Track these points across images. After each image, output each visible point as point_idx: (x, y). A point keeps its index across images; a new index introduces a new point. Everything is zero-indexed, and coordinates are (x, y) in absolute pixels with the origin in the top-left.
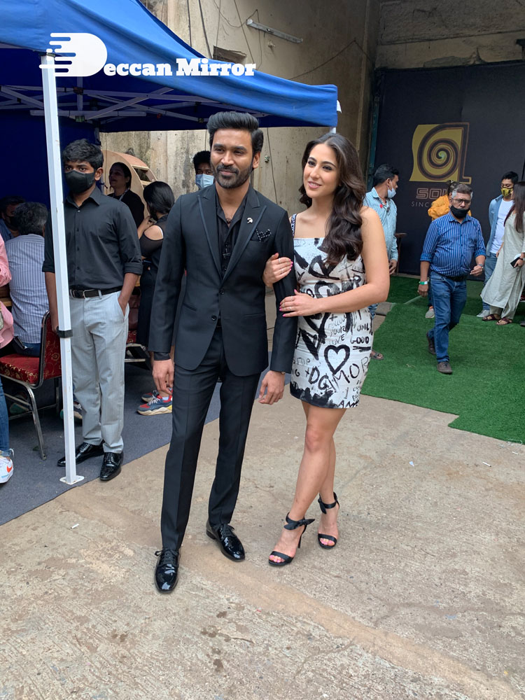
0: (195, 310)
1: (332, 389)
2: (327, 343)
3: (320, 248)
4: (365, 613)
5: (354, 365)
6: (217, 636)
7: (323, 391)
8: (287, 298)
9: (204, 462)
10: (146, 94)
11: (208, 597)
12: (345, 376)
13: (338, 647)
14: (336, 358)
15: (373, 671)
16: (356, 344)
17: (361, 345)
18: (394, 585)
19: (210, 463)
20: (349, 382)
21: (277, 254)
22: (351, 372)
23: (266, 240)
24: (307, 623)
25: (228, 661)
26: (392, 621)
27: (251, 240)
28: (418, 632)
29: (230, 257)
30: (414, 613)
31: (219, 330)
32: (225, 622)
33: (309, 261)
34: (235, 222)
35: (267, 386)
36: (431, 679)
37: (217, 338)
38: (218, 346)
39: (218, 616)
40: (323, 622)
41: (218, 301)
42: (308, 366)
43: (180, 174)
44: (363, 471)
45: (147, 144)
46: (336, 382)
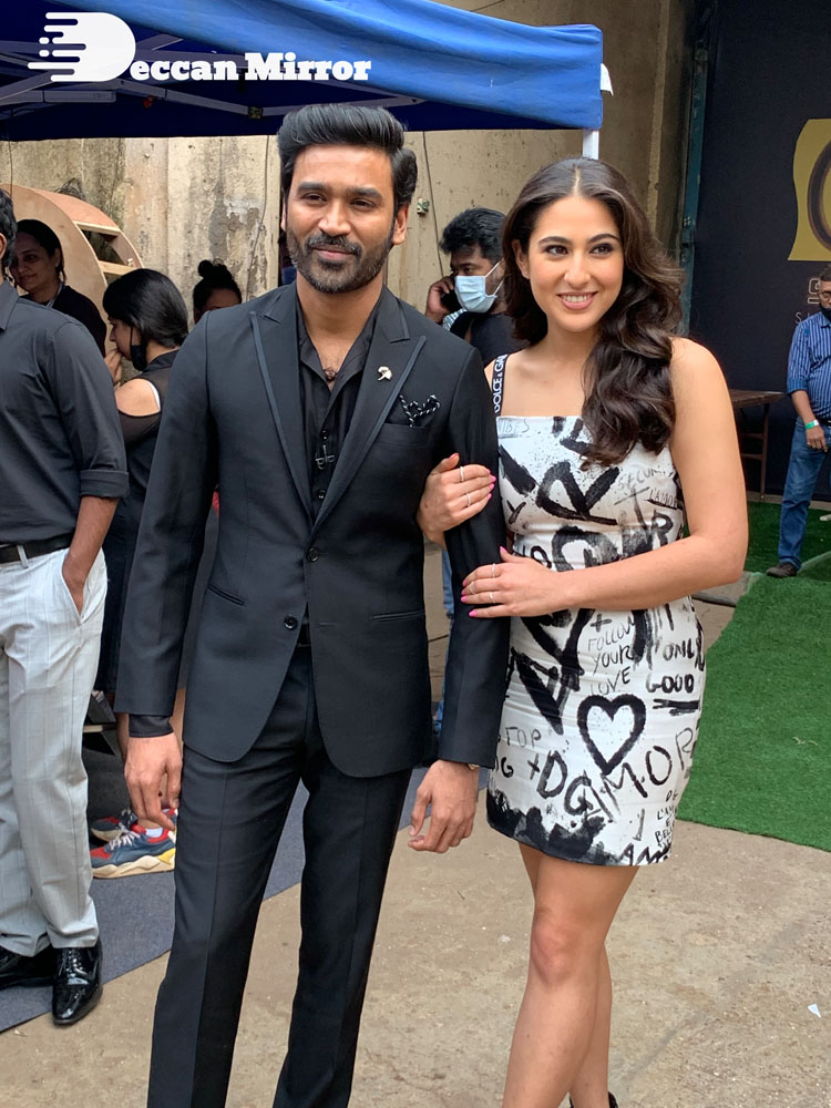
0: (241, 602)
1: (602, 814)
2: (586, 691)
3: (569, 443)
5: (658, 749)
7: (578, 819)
9: (257, 1009)
12: (634, 778)
14: (610, 731)
16: (660, 694)
17: (674, 696)
19: (272, 1010)
20: (645, 795)
21: (455, 457)
22: (650, 770)
23: (426, 421)
27: (388, 421)
29: (333, 466)
33: (538, 475)
34: (347, 378)
35: (430, 801)
37: (298, 674)
38: (302, 697)
41: (302, 578)
42: (537, 750)
43: (202, 245)
44: (684, 1032)
45: (117, 169)
46: (611, 795)
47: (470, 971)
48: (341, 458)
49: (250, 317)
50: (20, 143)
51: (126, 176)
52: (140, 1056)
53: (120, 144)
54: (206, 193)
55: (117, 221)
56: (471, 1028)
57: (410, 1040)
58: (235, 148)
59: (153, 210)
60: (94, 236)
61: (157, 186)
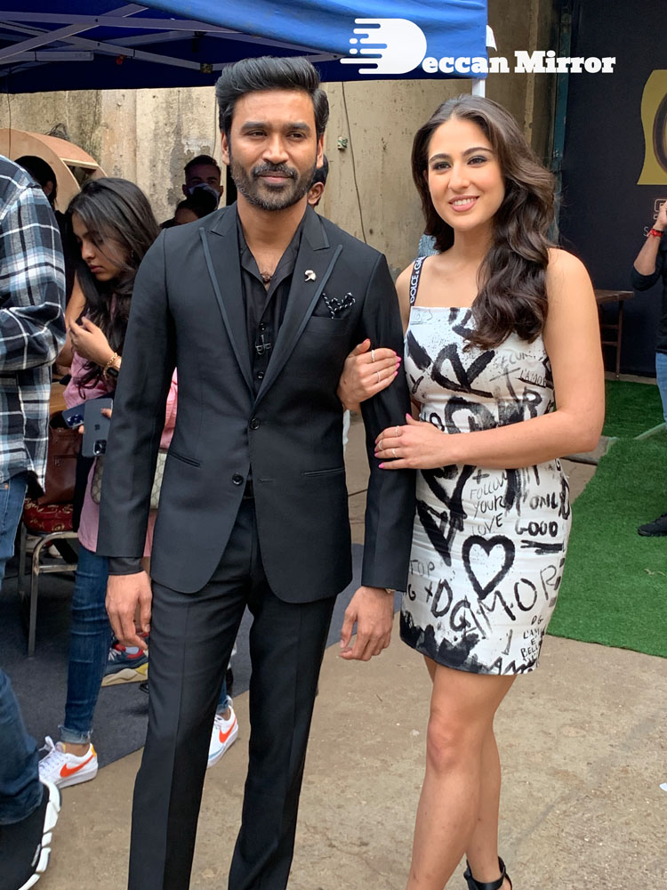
0: (197, 465)
1: (477, 632)
2: (468, 531)
3: (458, 330)
5: (525, 581)
7: (459, 634)
8: (388, 431)
9: (218, 791)
10: (96, 17)
12: (504, 604)
14: (487, 564)
16: (526, 537)
17: (539, 538)
19: (229, 792)
20: (513, 618)
21: (367, 342)
22: (517, 597)
23: (345, 314)
27: (314, 314)
29: (270, 352)
31: (248, 506)
33: (433, 355)
34: (279, 280)
35: (356, 620)
37: (245, 521)
38: (246, 539)
42: (431, 578)
43: (163, 177)
44: (560, 806)
45: (95, 115)
46: (485, 617)
47: (388, 758)
48: (277, 345)
49: (199, 232)
50: (17, 95)
51: (103, 121)
52: (123, 831)
53: (97, 95)
54: (168, 134)
55: (96, 158)
56: (388, 805)
57: (340, 815)
58: (190, 97)
59: (125, 148)
60: (76, 170)
61: (127, 128)
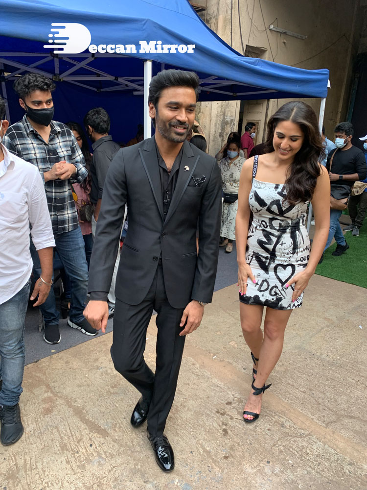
0: (137, 251)
1: (282, 296)
2: (277, 263)
3: (280, 194)
4: (320, 417)
6: (225, 415)
7: (275, 297)
11: (221, 392)
13: (301, 435)
14: (284, 273)
15: (323, 453)
16: (300, 262)
17: (304, 262)
18: (342, 403)
24: (282, 417)
25: (231, 431)
26: (338, 425)
27: (189, 186)
28: (355, 435)
29: (170, 202)
30: (354, 423)
32: (230, 408)
33: (268, 202)
34: (175, 171)
36: (362, 465)
39: (227, 404)
40: (292, 418)
41: (160, 243)
46: (284, 291)
48: (173, 199)
49: (138, 150)
51: (201, 111)
54: (221, 115)
